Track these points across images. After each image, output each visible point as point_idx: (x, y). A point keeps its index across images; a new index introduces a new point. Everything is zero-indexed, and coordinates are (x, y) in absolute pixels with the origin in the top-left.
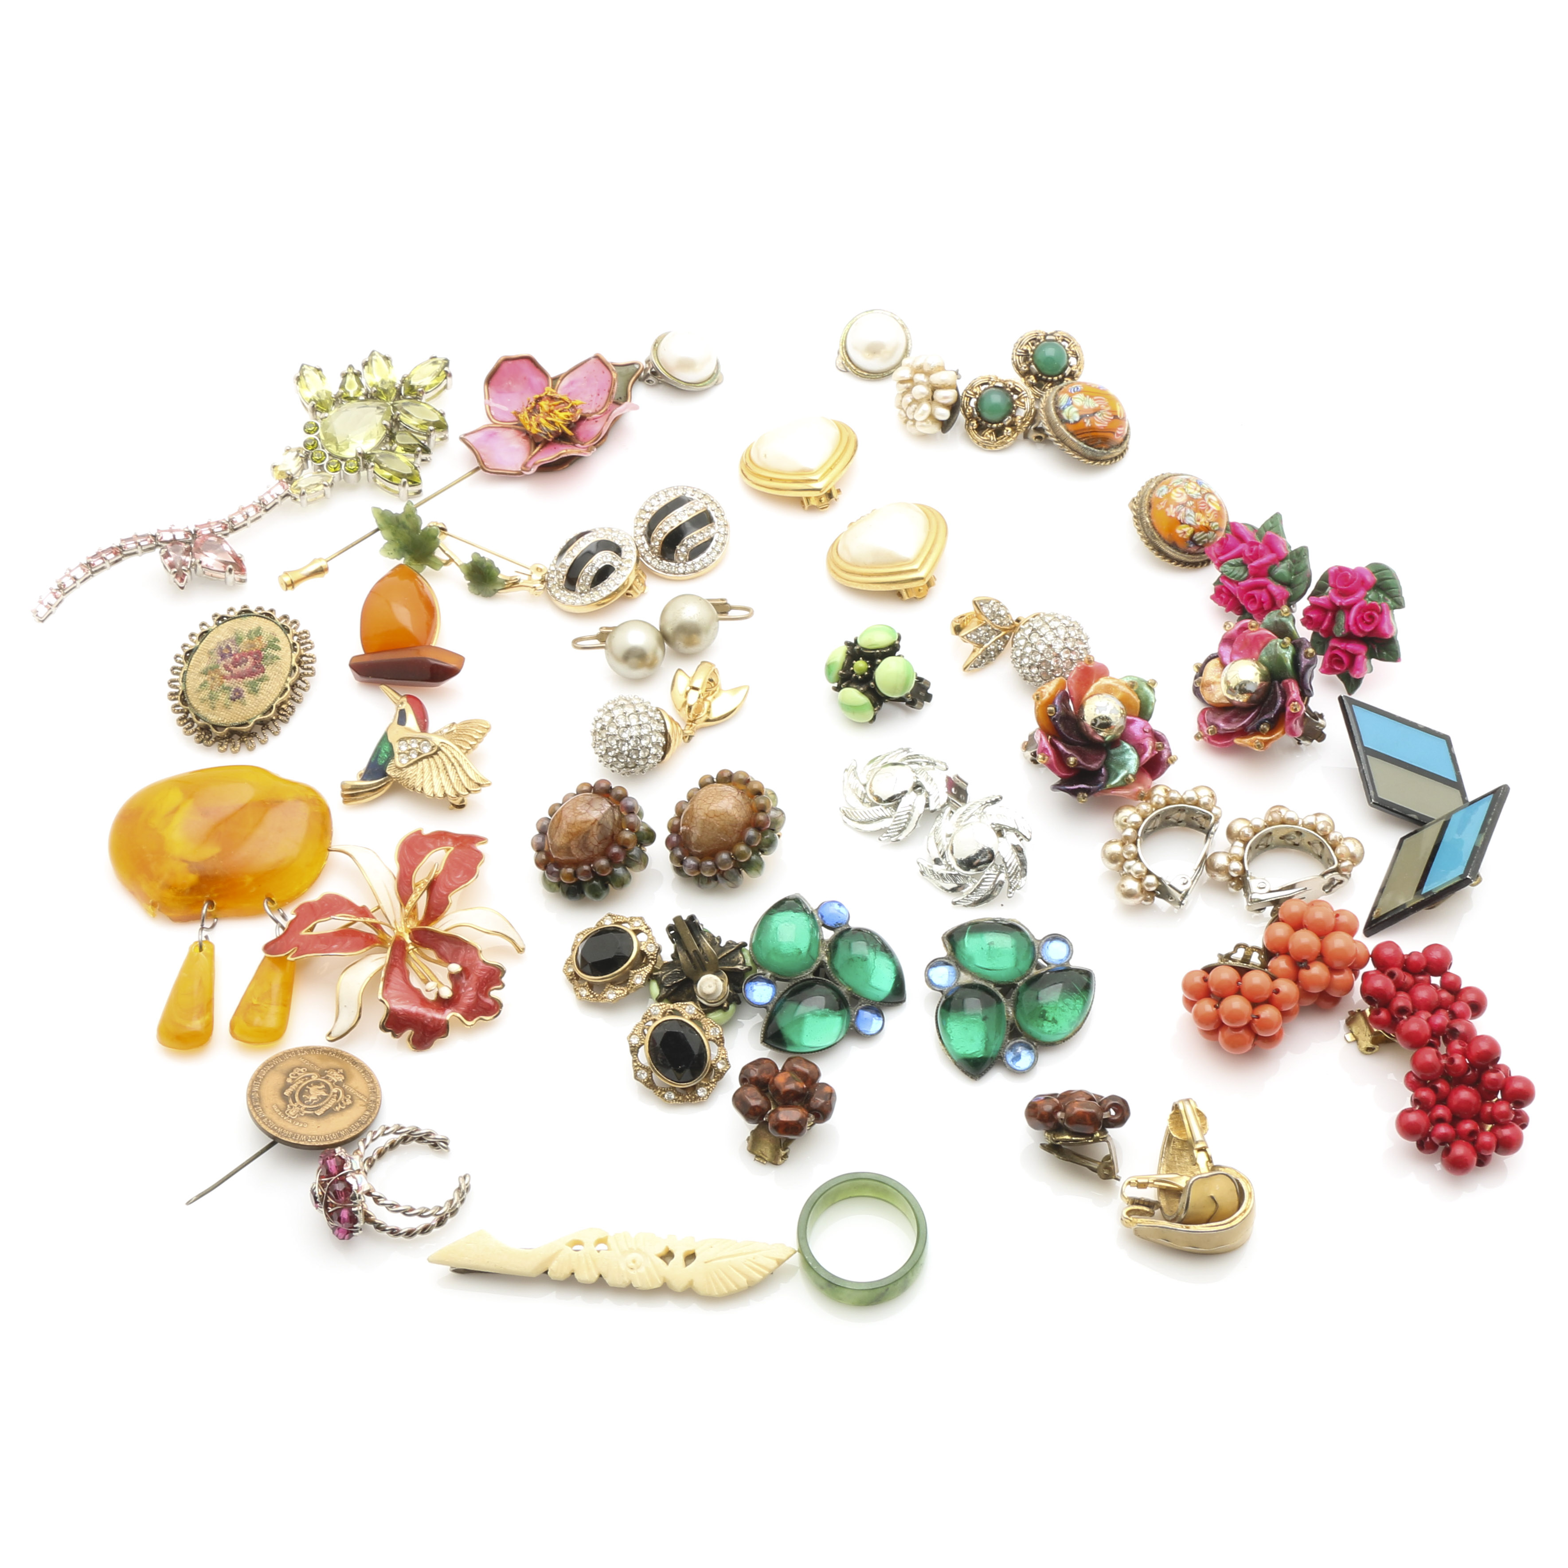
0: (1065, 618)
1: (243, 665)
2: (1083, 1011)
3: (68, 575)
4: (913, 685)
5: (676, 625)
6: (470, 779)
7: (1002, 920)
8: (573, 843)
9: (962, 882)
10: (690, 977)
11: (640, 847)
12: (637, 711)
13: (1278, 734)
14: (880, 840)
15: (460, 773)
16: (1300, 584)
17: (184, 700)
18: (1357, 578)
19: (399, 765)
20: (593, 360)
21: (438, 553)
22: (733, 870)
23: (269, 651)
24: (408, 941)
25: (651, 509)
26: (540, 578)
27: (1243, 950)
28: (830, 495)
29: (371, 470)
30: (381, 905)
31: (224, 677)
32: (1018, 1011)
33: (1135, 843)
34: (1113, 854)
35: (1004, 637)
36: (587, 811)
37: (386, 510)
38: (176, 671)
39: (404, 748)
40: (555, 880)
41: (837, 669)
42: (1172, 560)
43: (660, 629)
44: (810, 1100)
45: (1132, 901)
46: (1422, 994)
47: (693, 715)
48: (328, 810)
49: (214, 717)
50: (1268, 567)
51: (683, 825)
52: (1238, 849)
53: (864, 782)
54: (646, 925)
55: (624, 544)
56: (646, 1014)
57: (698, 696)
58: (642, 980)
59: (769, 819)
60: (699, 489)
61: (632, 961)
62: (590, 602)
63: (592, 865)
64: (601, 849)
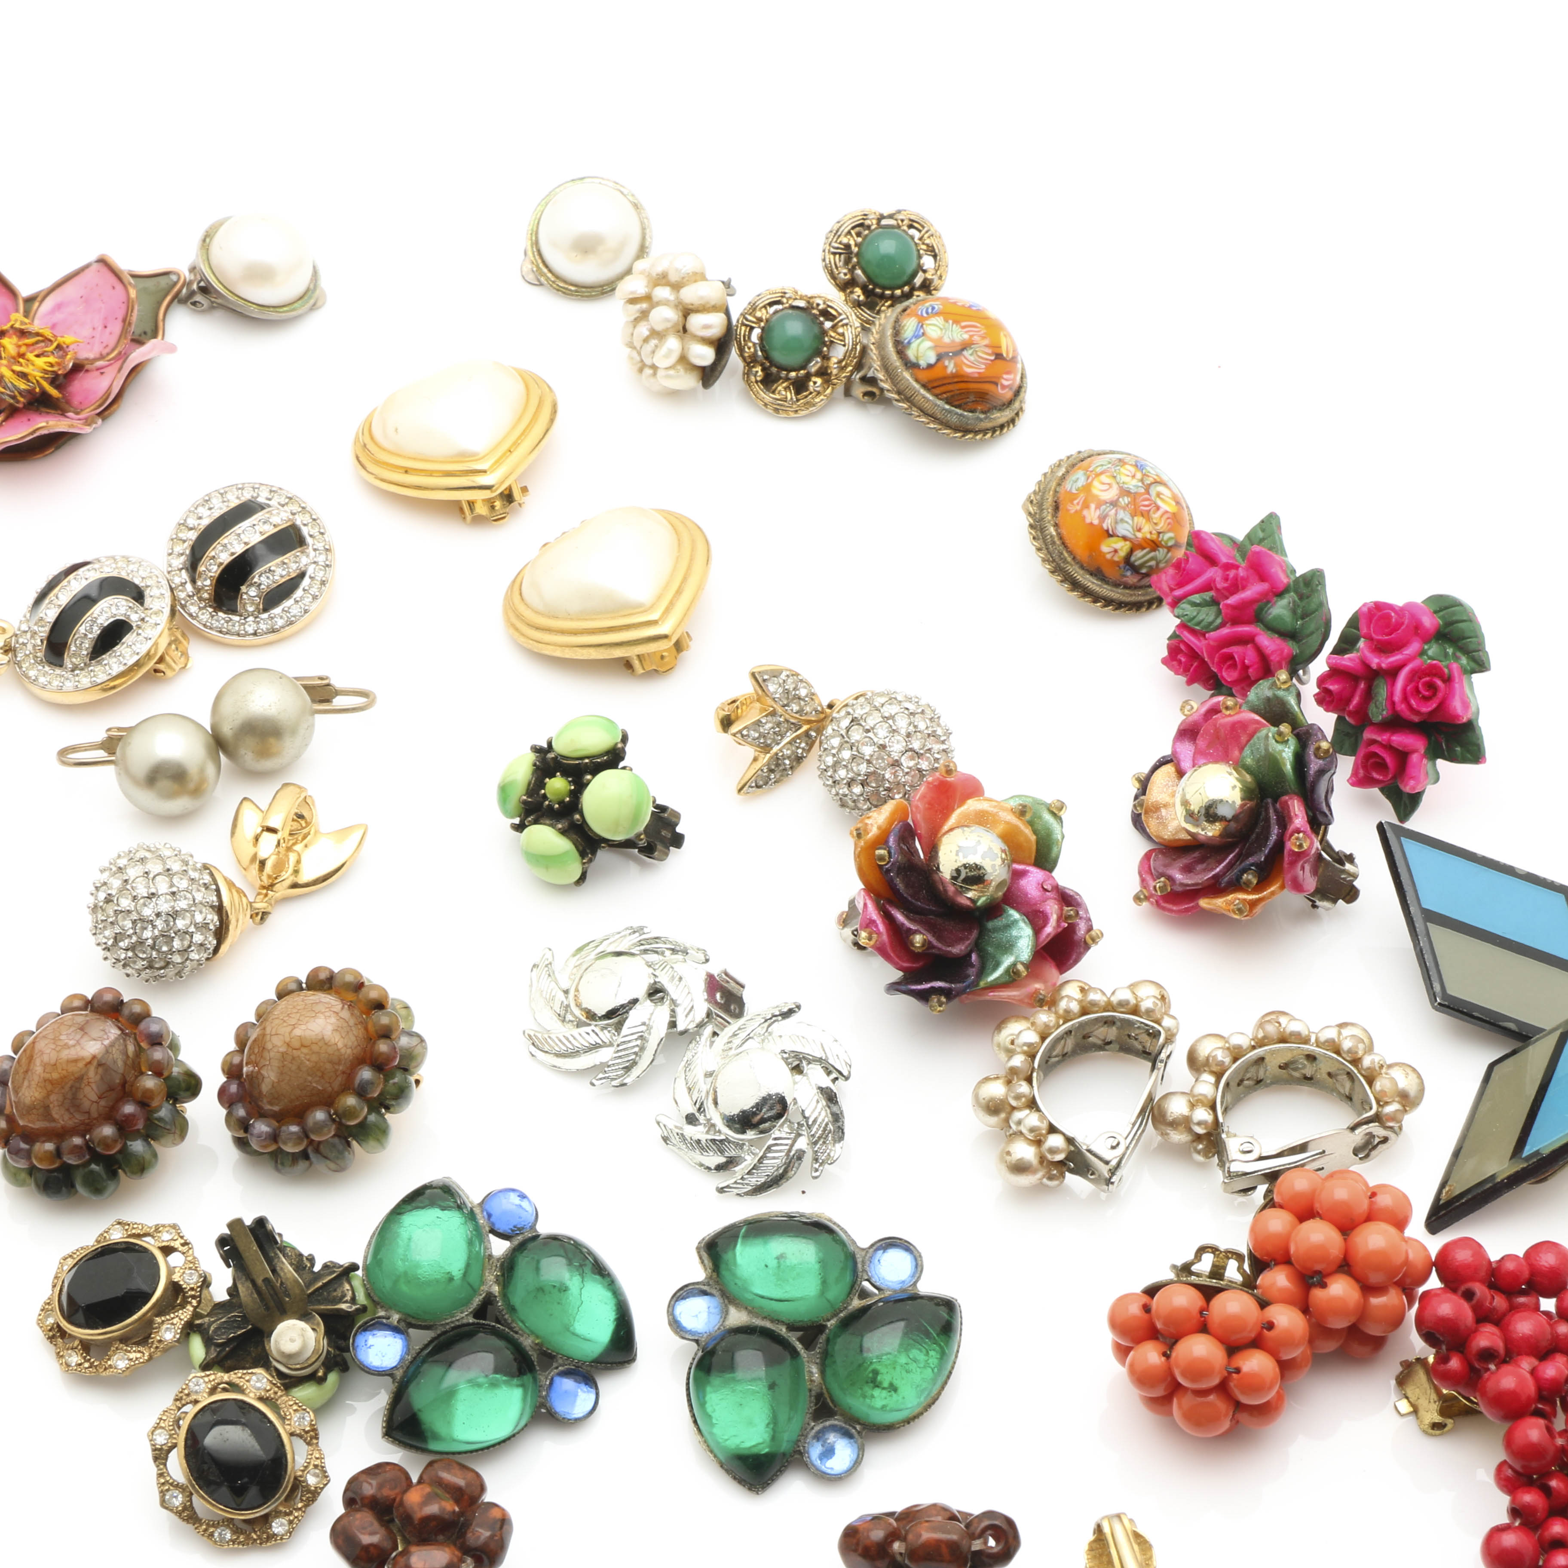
0: (909, 700)
2: (941, 1369)
4: (648, 818)
5: (238, 722)
7: (802, 1215)
8: (53, 1098)
9: (733, 1153)
10: (259, 1325)
11: (174, 1104)
12: (168, 870)
13: (1272, 889)
14: (593, 1084)
16: (1312, 633)
18: (1406, 622)
20: (95, 266)
22: (336, 1140)
25: (196, 523)
26: (3, 644)
27: (1212, 1255)
28: (508, 497)
32: (829, 1372)
33: (1029, 1080)
34: (992, 1100)
35: (807, 734)
36: (78, 1042)
40: (22, 1164)
41: (519, 792)
42: (1096, 598)
43: (213, 728)
44: (465, 1533)
45: (1026, 1180)
46: (1524, 1326)
47: (269, 877)
50: (1256, 606)
51: (247, 1064)
52: (1206, 1086)
53: (565, 988)
54: (182, 1237)
55: (148, 584)
56: (181, 1392)
57: (276, 843)
58: (176, 1333)
59: (397, 1050)
60: (280, 489)
61: (157, 1301)
62: (90, 685)
63: (88, 1137)
64: (104, 1107)
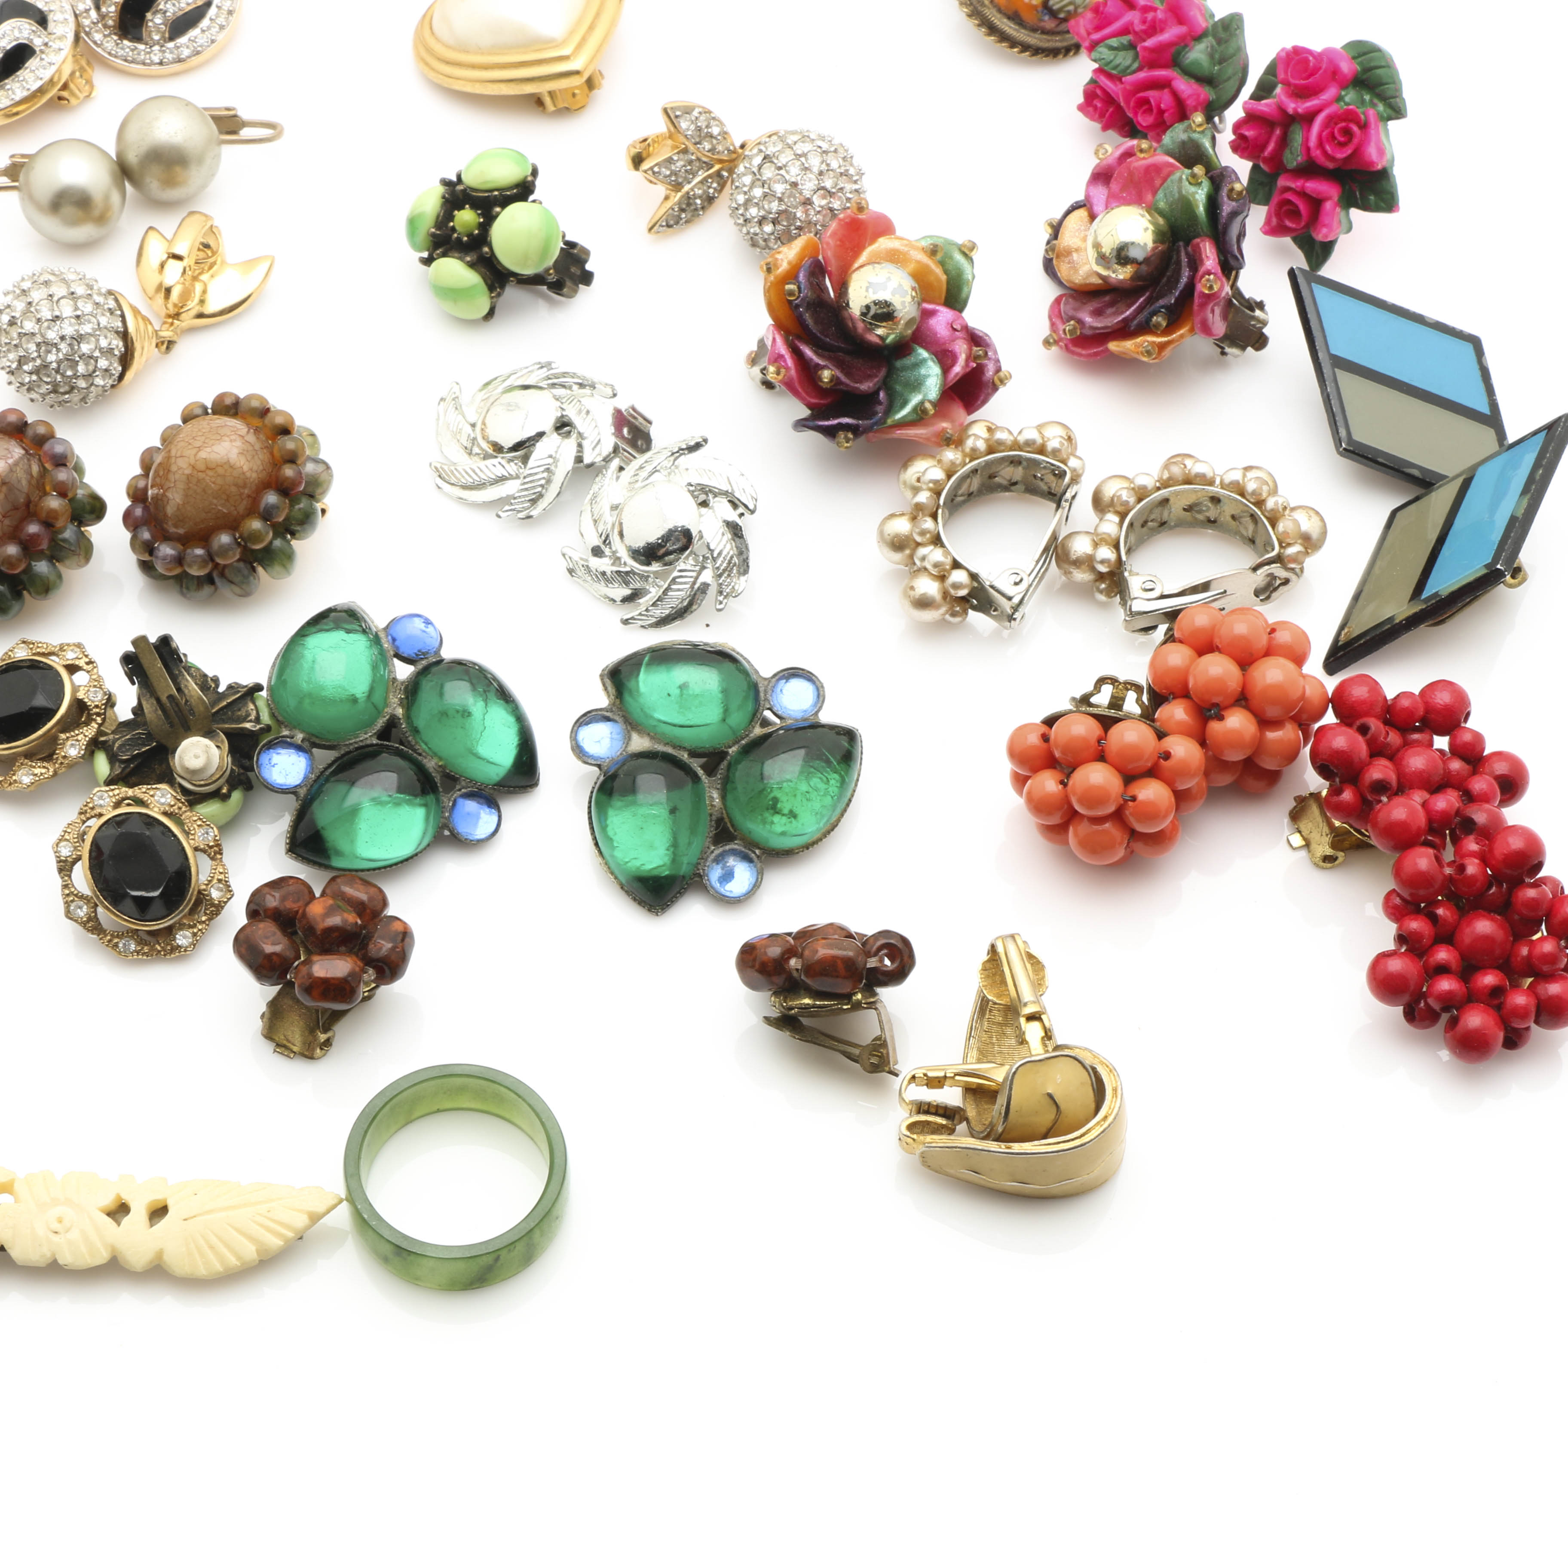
0: (823, 138)
2: (840, 796)
4: (557, 253)
5: (143, 149)
7: (706, 644)
9: (638, 585)
10: (164, 741)
11: (78, 526)
12: (73, 293)
13: (1182, 332)
14: (499, 516)
16: (1229, 78)
18: (1324, 66)
22: (241, 565)
27: (1111, 687)
32: (729, 797)
33: (934, 516)
34: (897, 536)
35: (718, 174)
41: (427, 225)
42: (1013, 43)
43: (117, 156)
44: (367, 944)
45: (929, 615)
46: (1416, 762)
47: (175, 305)
50: (1174, 50)
51: (152, 487)
52: (1110, 525)
53: (472, 421)
54: (86, 656)
55: (52, 8)
56: (86, 806)
57: (182, 270)
58: (81, 749)
59: (303, 476)
61: (62, 717)
64: (9, 526)
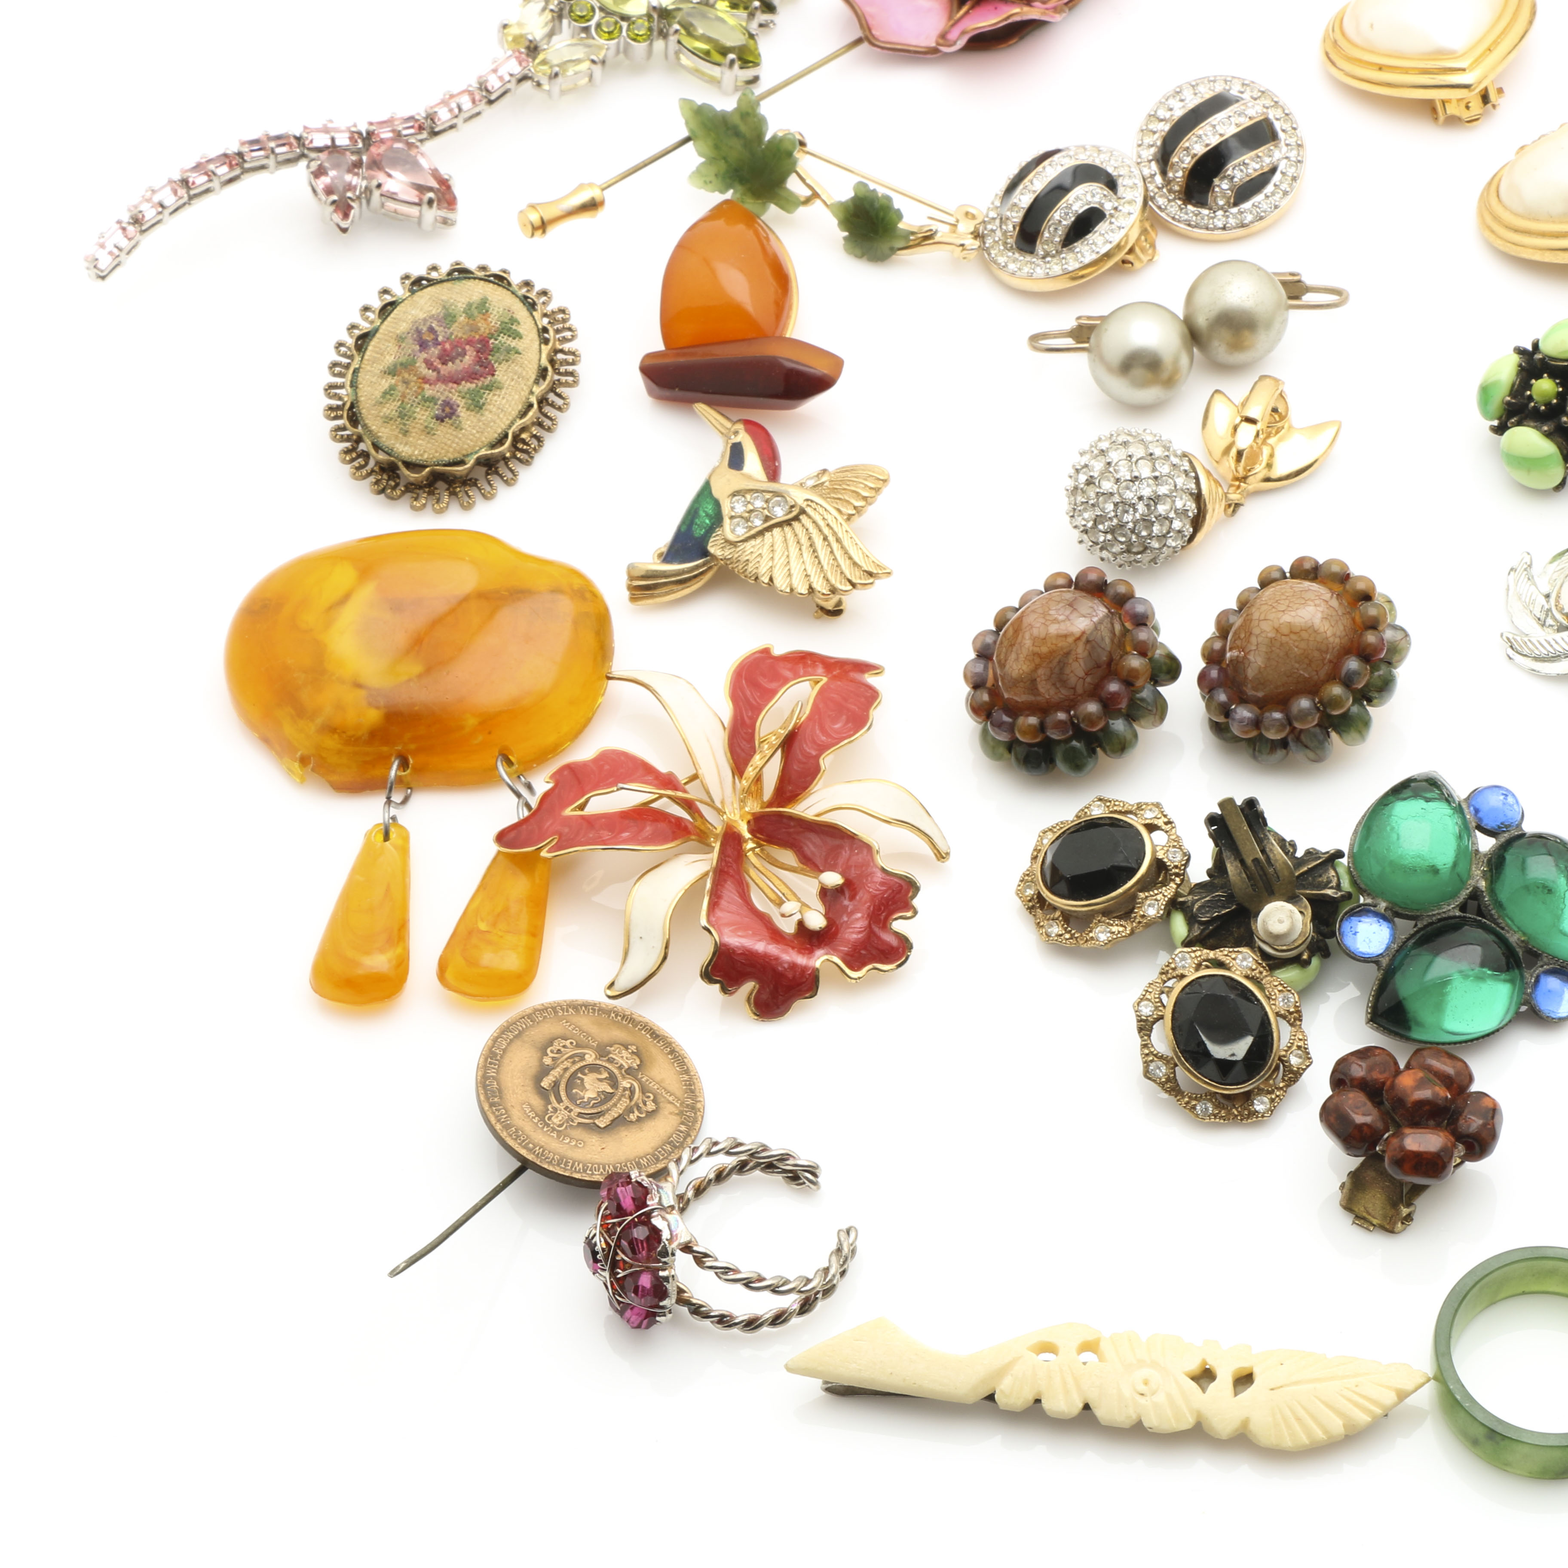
1: (458, 361)
3: (148, 200)
5: (1213, 314)
6: (855, 564)
8: (1040, 671)
10: (1246, 904)
11: (1155, 686)
12: (1151, 454)
15: (838, 553)
17: (354, 419)
19: (731, 537)
21: (793, 184)
22: (1318, 730)
23: (503, 339)
24: (747, 835)
25: (1168, 115)
26: (972, 229)
28: (1485, 98)
29: (673, 39)
30: (700, 772)
31: (425, 380)
37: (704, 104)
38: (337, 369)
39: (740, 508)
40: (1003, 737)
41: (1501, 394)
43: (1186, 319)
44: (1457, 1119)
47: (1245, 469)
48: (607, 609)
49: (406, 449)
51: (1231, 649)
53: (1546, 592)
54: (1165, 816)
55: (1121, 173)
56: (1168, 966)
57: (1255, 433)
58: (1159, 909)
59: (1385, 642)
60: (1253, 82)
61: (1143, 876)
62: (1061, 272)
63: (1072, 713)
64: (1090, 683)
